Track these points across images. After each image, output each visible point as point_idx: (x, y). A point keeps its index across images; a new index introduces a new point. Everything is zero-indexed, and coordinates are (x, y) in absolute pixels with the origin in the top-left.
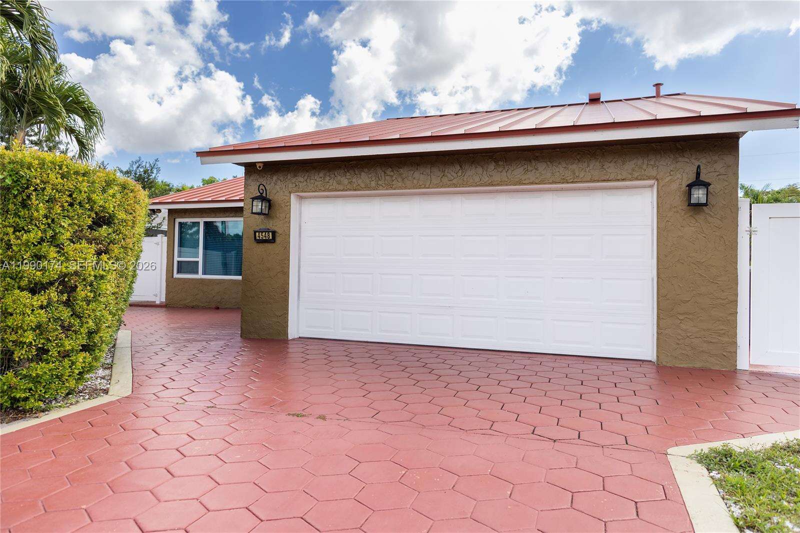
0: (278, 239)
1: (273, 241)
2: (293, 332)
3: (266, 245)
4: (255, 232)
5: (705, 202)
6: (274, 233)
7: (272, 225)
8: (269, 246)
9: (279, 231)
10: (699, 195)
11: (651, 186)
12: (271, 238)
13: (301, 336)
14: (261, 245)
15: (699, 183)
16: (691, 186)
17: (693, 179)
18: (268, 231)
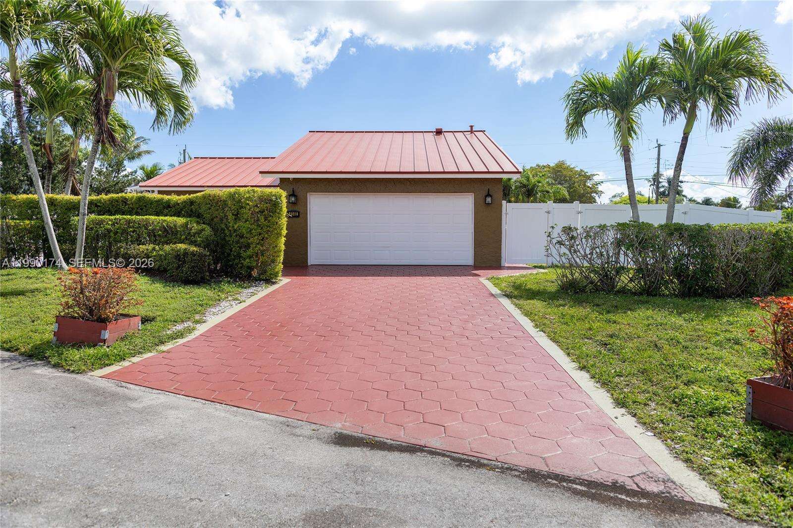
0: (302, 216)
1: (298, 216)
2: (309, 264)
6: (299, 213)
7: (298, 208)
9: (301, 211)
10: (489, 200)
11: (473, 195)
13: (314, 264)
14: (291, 219)
15: (489, 195)
16: (486, 196)
17: (487, 194)
18: (295, 211)
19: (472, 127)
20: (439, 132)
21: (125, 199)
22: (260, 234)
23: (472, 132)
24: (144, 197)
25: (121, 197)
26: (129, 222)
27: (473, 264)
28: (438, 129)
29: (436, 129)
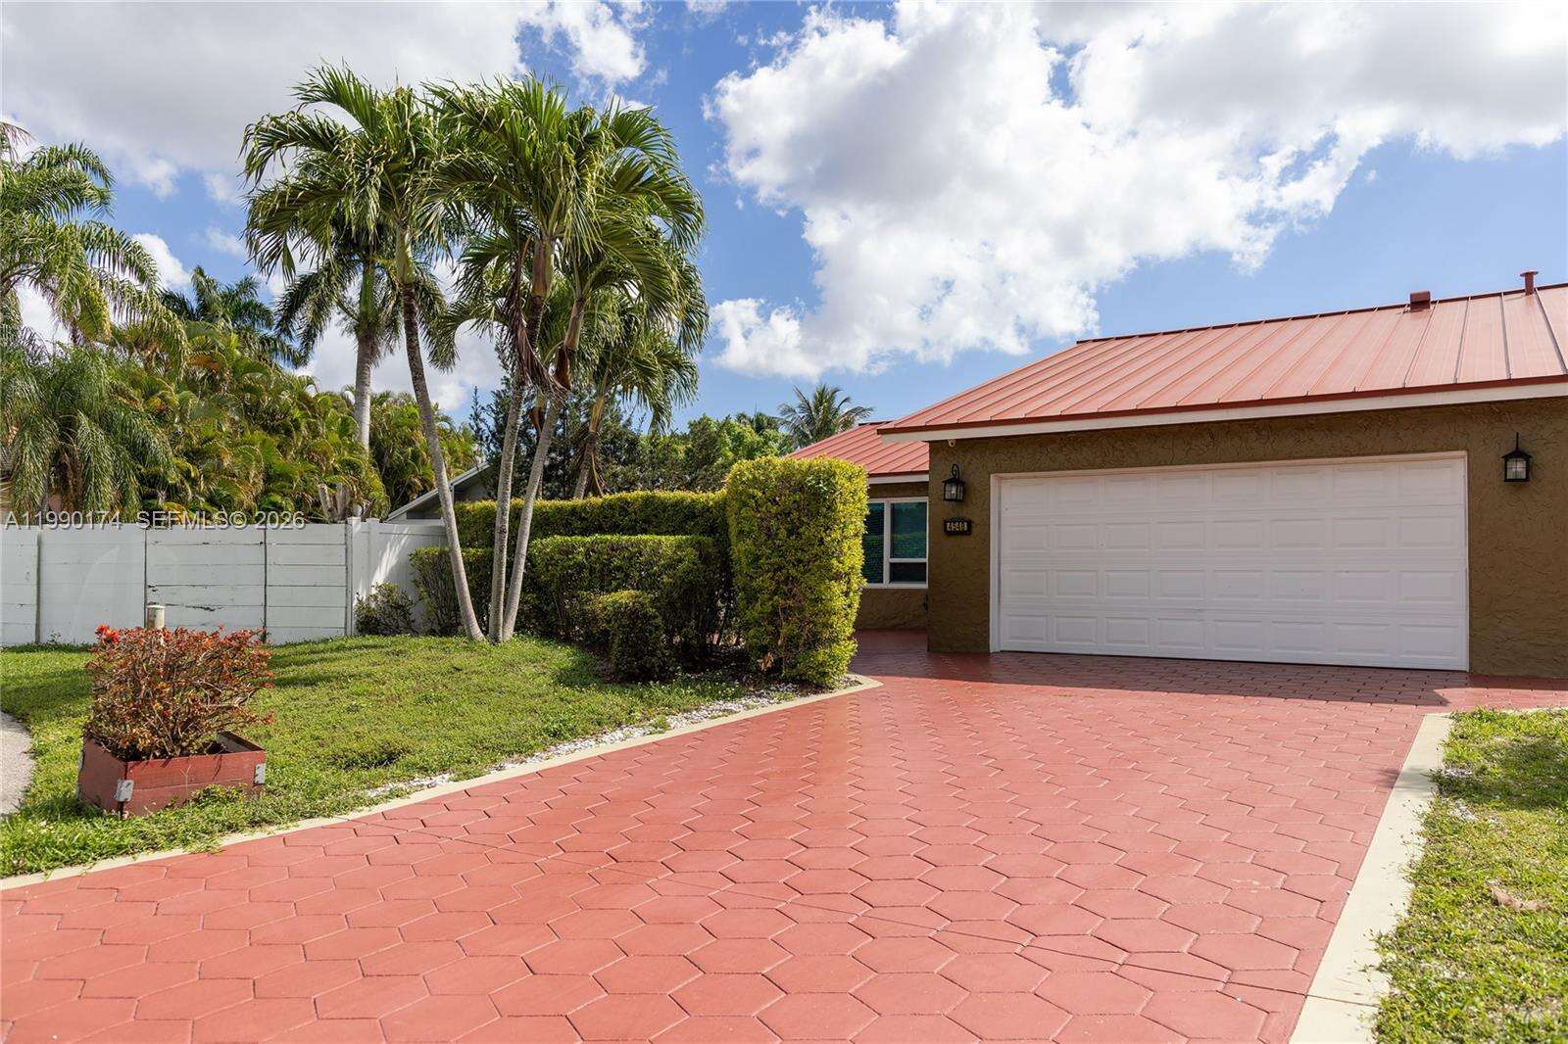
0: (975, 530)
1: (968, 532)
2: (994, 646)
3: (959, 537)
4: (945, 522)
5: (1524, 477)
6: (970, 523)
7: (967, 512)
8: (965, 538)
9: (976, 520)
10: (1518, 468)
11: (1462, 457)
12: (966, 529)
13: (1002, 649)
14: (952, 539)
15: (1518, 454)
16: (1507, 458)
17: (1512, 448)
18: (962, 520)
19: (1529, 276)
20: (1420, 303)
21: (627, 503)
22: (780, 568)
23: (1529, 290)
24: (653, 497)
25: (619, 499)
26: (614, 548)
27: (1465, 667)
28: (1418, 294)
29: (1412, 296)
